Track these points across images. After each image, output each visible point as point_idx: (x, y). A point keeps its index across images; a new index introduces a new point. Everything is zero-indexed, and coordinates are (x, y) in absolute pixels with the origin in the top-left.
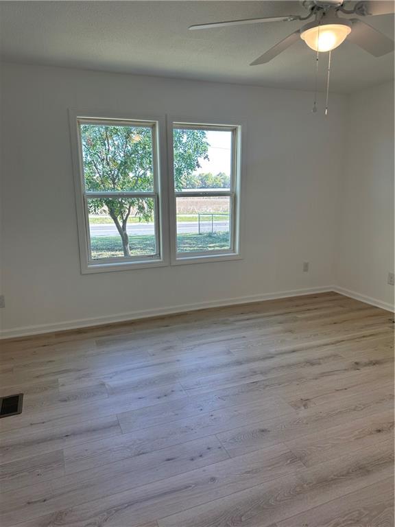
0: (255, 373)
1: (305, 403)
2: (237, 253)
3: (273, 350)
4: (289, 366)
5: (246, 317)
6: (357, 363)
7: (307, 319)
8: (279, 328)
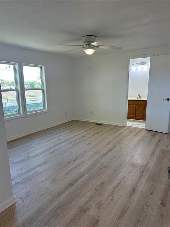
0: (72, 142)
1: (90, 144)
2: (47, 110)
3: (72, 136)
4: (79, 138)
5: (55, 131)
6: (94, 134)
7: (73, 128)
8: (68, 131)
